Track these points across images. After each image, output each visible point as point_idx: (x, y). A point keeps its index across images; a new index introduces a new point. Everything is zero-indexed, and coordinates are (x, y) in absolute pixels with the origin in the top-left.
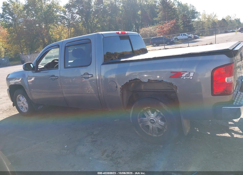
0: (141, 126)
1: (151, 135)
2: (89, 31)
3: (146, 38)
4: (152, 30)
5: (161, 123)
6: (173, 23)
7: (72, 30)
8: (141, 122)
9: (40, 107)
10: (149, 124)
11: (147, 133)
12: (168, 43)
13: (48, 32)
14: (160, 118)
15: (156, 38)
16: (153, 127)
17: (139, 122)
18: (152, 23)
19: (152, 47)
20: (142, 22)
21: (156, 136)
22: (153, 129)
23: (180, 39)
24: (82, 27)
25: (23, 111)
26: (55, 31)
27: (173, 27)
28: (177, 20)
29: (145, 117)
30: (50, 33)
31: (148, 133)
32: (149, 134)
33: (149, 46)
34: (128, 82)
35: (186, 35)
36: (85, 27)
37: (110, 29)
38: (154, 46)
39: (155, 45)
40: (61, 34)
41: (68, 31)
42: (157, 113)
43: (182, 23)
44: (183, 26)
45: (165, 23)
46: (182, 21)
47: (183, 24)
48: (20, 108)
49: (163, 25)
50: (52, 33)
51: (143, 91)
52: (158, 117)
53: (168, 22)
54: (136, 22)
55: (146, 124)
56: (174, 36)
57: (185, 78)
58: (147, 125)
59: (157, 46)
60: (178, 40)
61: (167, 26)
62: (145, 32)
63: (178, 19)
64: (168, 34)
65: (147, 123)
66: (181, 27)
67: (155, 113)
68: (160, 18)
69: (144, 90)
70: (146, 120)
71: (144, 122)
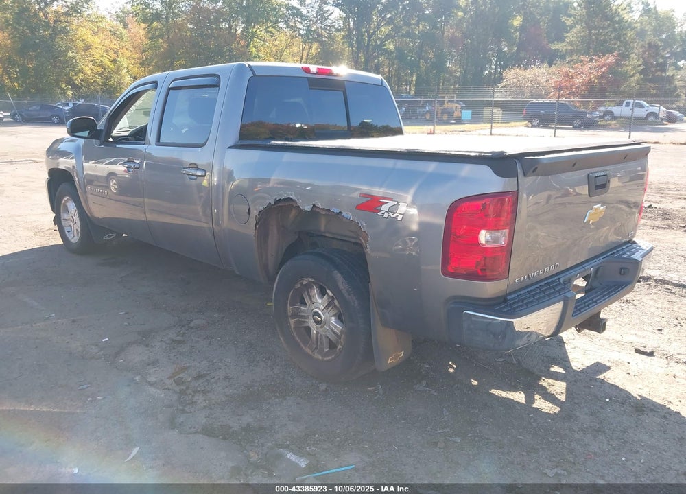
0: (292, 326)
1: (311, 353)
2: (358, 56)
3: (518, 98)
4: (542, 80)
5: (335, 327)
6: (605, 65)
7: (315, 48)
8: (295, 315)
9: (109, 236)
10: (311, 323)
11: (303, 346)
12: (577, 123)
13: (248, 45)
14: (334, 313)
15: (543, 103)
16: (317, 333)
17: (289, 314)
18: (550, 58)
19: (527, 126)
20: (518, 51)
21: (320, 358)
22: (317, 339)
23: (621, 117)
24: (343, 43)
25: (70, 238)
26: (268, 47)
27: (603, 76)
28: (624, 56)
29: (304, 303)
30: (253, 50)
31: (304, 348)
32: (308, 350)
33: (518, 123)
34: (273, 203)
35: (642, 107)
36: (351, 46)
37: (420, 59)
38: (533, 126)
39: (536, 122)
40: (281, 56)
41: (303, 50)
42: (328, 299)
43: (641, 68)
44: (642, 79)
45: (582, 61)
46: (640, 63)
47: (641, 73)
48: (66, 229)
49: (573, 68)
50: (258, 51)
51: (325, 236)
52: (329, 309)
53: (591, 60)
54: (502, 49)
55: (304, 322)
56: (602, 104)
57: (386, 215)
58: (307, 325)
59: (541, 128)
60: (614, 118)
61: (587, 70)
62: (519, 81)
63: (628, 56)
64: (584, 97)
65: (307, 320)
66: (632, 79)
67: (326, 297)
68: (571, 44)
69: (327, 235)
70: (304, 311)
71: (301, 317)
